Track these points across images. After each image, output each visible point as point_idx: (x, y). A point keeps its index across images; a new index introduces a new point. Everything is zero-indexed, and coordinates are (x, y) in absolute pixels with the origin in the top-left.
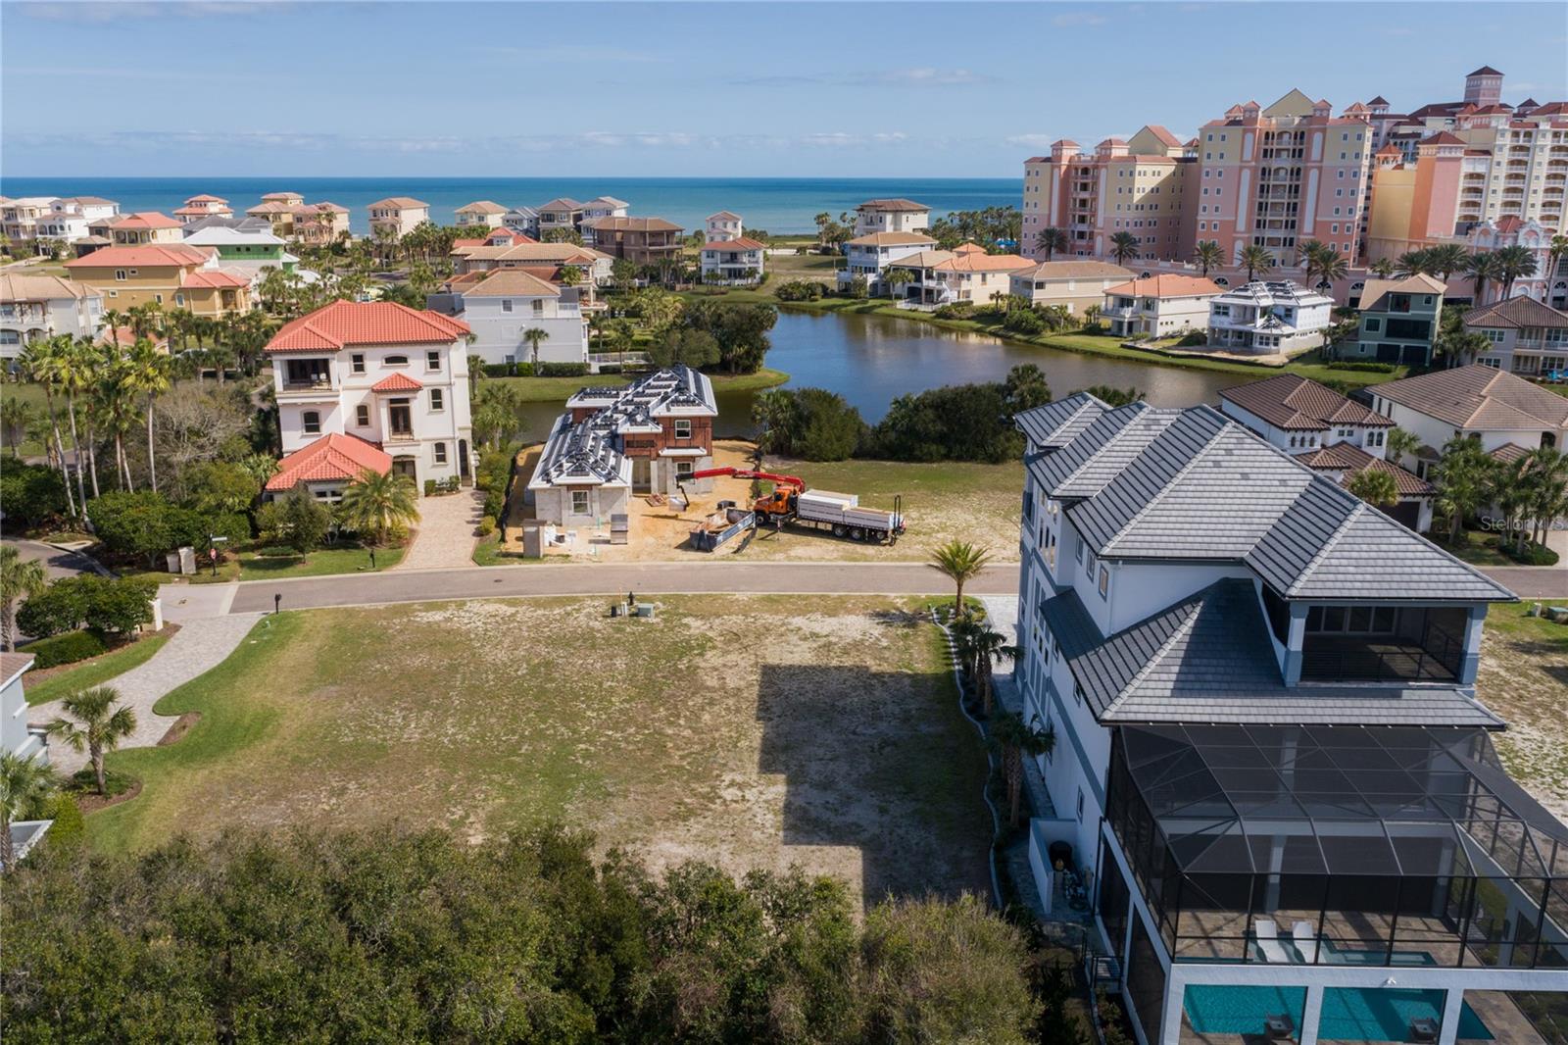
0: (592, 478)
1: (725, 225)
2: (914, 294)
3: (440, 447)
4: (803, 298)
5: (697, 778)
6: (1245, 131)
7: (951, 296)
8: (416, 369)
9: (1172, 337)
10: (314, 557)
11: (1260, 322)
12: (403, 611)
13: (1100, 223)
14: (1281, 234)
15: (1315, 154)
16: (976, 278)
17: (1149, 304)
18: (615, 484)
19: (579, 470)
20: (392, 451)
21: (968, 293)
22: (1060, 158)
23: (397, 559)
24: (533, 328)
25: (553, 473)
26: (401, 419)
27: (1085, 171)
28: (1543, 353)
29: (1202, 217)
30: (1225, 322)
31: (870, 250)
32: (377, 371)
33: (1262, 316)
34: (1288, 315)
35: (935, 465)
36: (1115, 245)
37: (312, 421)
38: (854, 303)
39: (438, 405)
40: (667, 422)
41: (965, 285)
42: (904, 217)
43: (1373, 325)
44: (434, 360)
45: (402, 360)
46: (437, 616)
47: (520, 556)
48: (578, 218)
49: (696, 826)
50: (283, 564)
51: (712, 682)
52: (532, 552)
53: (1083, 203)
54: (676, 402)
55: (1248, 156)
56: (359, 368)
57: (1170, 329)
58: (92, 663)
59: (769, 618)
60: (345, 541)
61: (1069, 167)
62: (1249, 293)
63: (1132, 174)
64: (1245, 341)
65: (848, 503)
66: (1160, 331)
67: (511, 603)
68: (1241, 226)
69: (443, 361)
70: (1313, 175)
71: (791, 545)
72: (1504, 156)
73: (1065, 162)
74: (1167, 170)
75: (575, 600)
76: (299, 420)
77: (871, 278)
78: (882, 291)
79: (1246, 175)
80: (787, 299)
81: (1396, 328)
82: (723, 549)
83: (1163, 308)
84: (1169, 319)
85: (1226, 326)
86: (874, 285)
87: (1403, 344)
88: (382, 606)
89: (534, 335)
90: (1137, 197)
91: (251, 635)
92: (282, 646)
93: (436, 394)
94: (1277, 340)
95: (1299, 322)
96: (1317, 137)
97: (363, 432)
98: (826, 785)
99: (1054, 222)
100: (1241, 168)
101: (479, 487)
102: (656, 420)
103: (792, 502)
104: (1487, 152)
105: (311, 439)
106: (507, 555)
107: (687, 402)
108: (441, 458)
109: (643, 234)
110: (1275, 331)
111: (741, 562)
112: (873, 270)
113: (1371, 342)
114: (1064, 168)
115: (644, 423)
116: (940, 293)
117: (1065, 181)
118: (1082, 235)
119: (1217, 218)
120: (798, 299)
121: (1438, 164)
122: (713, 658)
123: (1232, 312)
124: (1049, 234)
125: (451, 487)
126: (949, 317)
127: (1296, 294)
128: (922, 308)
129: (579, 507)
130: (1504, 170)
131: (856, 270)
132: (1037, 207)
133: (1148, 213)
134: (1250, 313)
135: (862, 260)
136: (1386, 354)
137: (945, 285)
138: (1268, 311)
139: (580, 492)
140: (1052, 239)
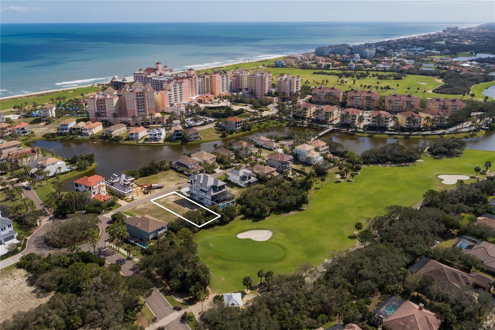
2: (80, 133)
4: (52, 137)
7: (91, 134)
12: (134, 208)
13: (107, 110)
14: (142, 110)
15: (146, 96)
16: (93, 129)
17: (137, 134)
20: (101, 194)
21: (93, 132)
22: (95, 97)
23: (120, 205)
27: (101, 100)
28: (196, 136)
29: (128, 109)
30: (152, 136)
31: (66, 125)
32: (98, 185)
34: (161, 134)
36: (113, 115)
42: (52, 109)
43: (174, 135)
46: (138, 208)
47: (132, 200)
53: (102, 106)
54: (129, 178)
55: (135, 97)
59: (166, 198)
62: (154, 131)
64: (156, 139)
65: (156, 185)
67: (142, 204)
68: (136, 109)
70: (147, 99)
72: (173, 90)
73: (96, 99)
74: (117, 98)
75: (148, 202)
77: (67, 131)
78: (71, 133)
79: (135, 100)
81: (178, 135)
82: (149, 193)
83: (139, 134)
87: (179, 137)
89: (60, 168)
90: (114, 105)
94: (161, 139)
95: (163, 135)
96: (146, 93)
99: (96, 110)
103: (151, 186)
104: (170, 90)
107: (131, 178)
109: (3, 128)
110: (160, 137)
111: (153, 194)
113: (175, 137)
116: (87, 133)
117: (97, 102)
118: (103, 112)
119: (131, 108)
121: (165, 94)
122: (168, 202)
126: (94, 139)
127: (161, 130)
128: (85, 137)
130: (173, 93)
131: (62, 129)
132: (91, 108)
133: (116, 108)
134: (156, 135)
135: (64, 127)
136: (177, 139)
137: (88, 131)
138: (158, 134)
139: (130, 192)
140: (98, 115)
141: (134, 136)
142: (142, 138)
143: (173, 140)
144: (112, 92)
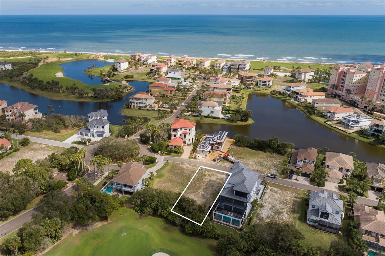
0: (204, 150)
1: (269, 70)
3: (189, 140)
4: (275, 94)
5: (197, 190)
6: (380, 71)
7: (302, 100)
8: (188, 131)
9: (337, 121)
10: (173, 154)
11: (351, 123)
12: (179, 164)
13: (345, 85)
16: (309, 97)
17: (334, 113)
18: (207, 151)
19: (203, 148)
20: (184, 140)
21: (307, 100)
22: (339, 69)
23: (181, 156)
24: (212, 111)
25: (200, 148)
26: (185, 136)
27: (345, 73)
29: (367, 88)
31: (290, 87)
32: (183, 130)
33: (352, 122)
34: (357, 122)
35: (255, 151)
36: (346, 91)
37: (175, 136)
38: (284, 98)
39: (190, 135)
40: (216, 142)
41: (306, 98)
42: (307, 73)
43: (371, 129)
44: (190, 130)
45: (186, 129)
46: (182, 165)
47: (194, 158)
48: (239, 65)
49: (194, 194)
50: (169, 154)
51: (204, 180)
52: (195, 158)
53: (343, 80)
54: (218, 140)
55: (380, 76)
56: (181, 130)
57: (338, 119)
58: (151, 165)
59: (215, 173)
60: (176, 152)
61: (341, 71)
62: (351, 117)
63: (353, 76)
64: (348, 126)
66: (335, 119)
67: (190, 165)
68: (377, 91)
69: (191, 130)
71: (225, 162)
73: (340, 70)
74: (364, 75)
75: (197, 166)
76: (174, 135)
77: (289, 93)
79: (379, 81)
80: (272, 94)
81: (376, 130)
82: (217, 162)
83: (336, 115)
84: (338, 117)
85: (345, 122)
86: (289, 94)
87: (377, 134)
88: (177, 163)
89: (212, 112)
90: (354, 81)
91: (164, 164)
92: (167, 166)
93: (190, 134)
94: (353, 127)
95: (360, 124)
97: (181, 137)
98: (207, 193)
99: (336, 82)
100: (378, 79)
101: (193, 145)
102: (215, 142)
103: (227, 157)
105: (174, 138)
106: (192, 158)
107: (220, 140)
108: (189, 141)
109: (246, 77)
110: (353, 126)
111: (218, 164)
112: (289, 91)
113: (371, 132)
114: (340, 72)
115: (213, 142)
116: (300, 99)
117: (340, 74)
118: (342, 86)
119: (371, 89)
120: (274, 94)
122: (206, 177)
123: (346, 120)
124: (334, 85)
125: (190, 145)
126: (299, 106)
127: (361, 118)
128: (296, 102)
129: (203, 152)
131: (287, 90)
132: (334, 79)
133: (357, 84)
134: (349, 121)
135: (289, 89)
136: (373, 135)
137: (301, 98)
138: (352, 121)
139: (202, 151)
140: (334, 87)
141: (329, 115)
142: (337, 120)
143: (365, 135)
144: (367, 68)
